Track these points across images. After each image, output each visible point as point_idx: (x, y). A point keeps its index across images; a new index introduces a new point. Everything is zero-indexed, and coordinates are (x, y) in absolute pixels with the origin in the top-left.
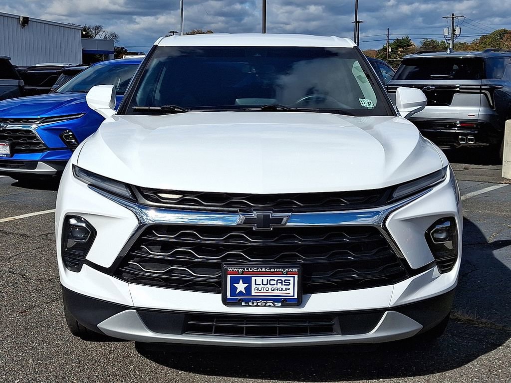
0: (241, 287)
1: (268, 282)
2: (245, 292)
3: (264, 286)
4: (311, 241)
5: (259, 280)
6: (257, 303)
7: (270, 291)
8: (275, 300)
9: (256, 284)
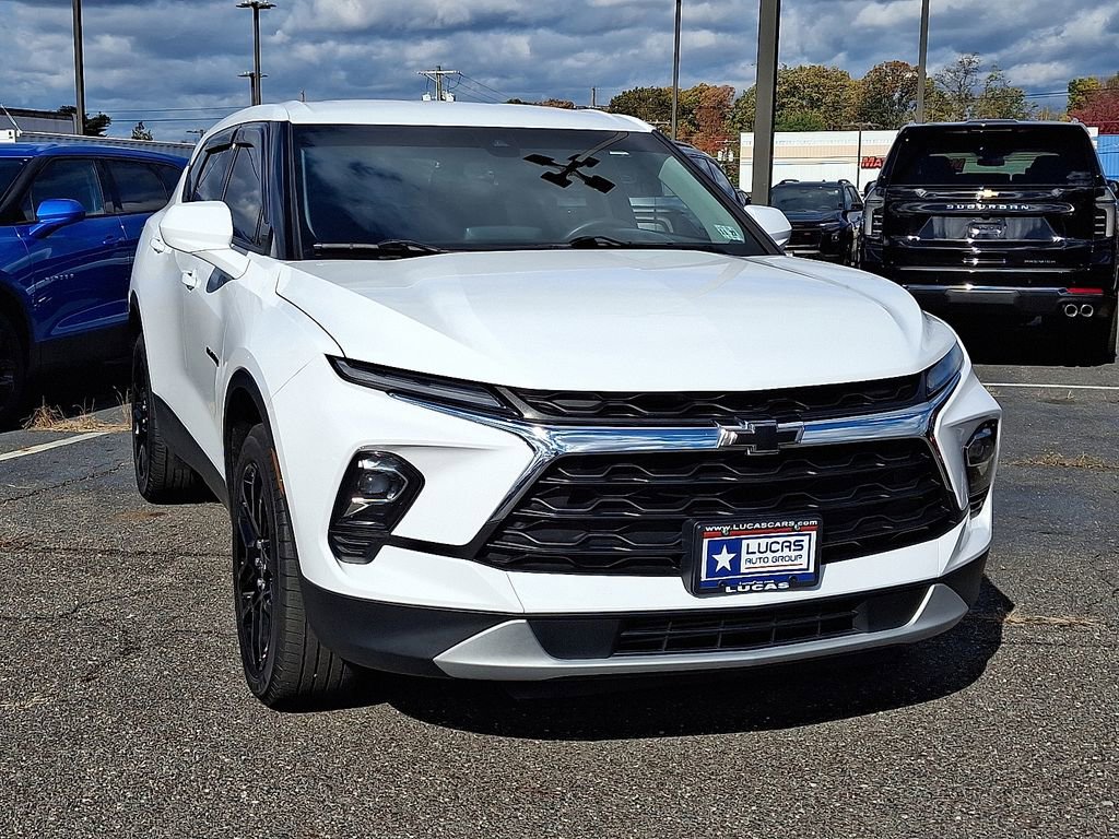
0: (724, 559)
1: (769, 548)
2: (729, 569)
3: (761, 555)
4: (832, 470)
5: (753, 544)
6: (751, 586)
7: (770, 563)
8: (778, 579)
9: (748, 553)
